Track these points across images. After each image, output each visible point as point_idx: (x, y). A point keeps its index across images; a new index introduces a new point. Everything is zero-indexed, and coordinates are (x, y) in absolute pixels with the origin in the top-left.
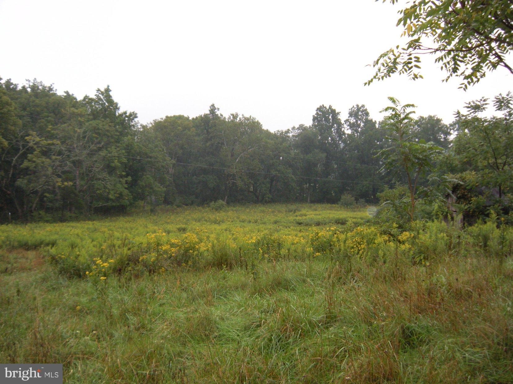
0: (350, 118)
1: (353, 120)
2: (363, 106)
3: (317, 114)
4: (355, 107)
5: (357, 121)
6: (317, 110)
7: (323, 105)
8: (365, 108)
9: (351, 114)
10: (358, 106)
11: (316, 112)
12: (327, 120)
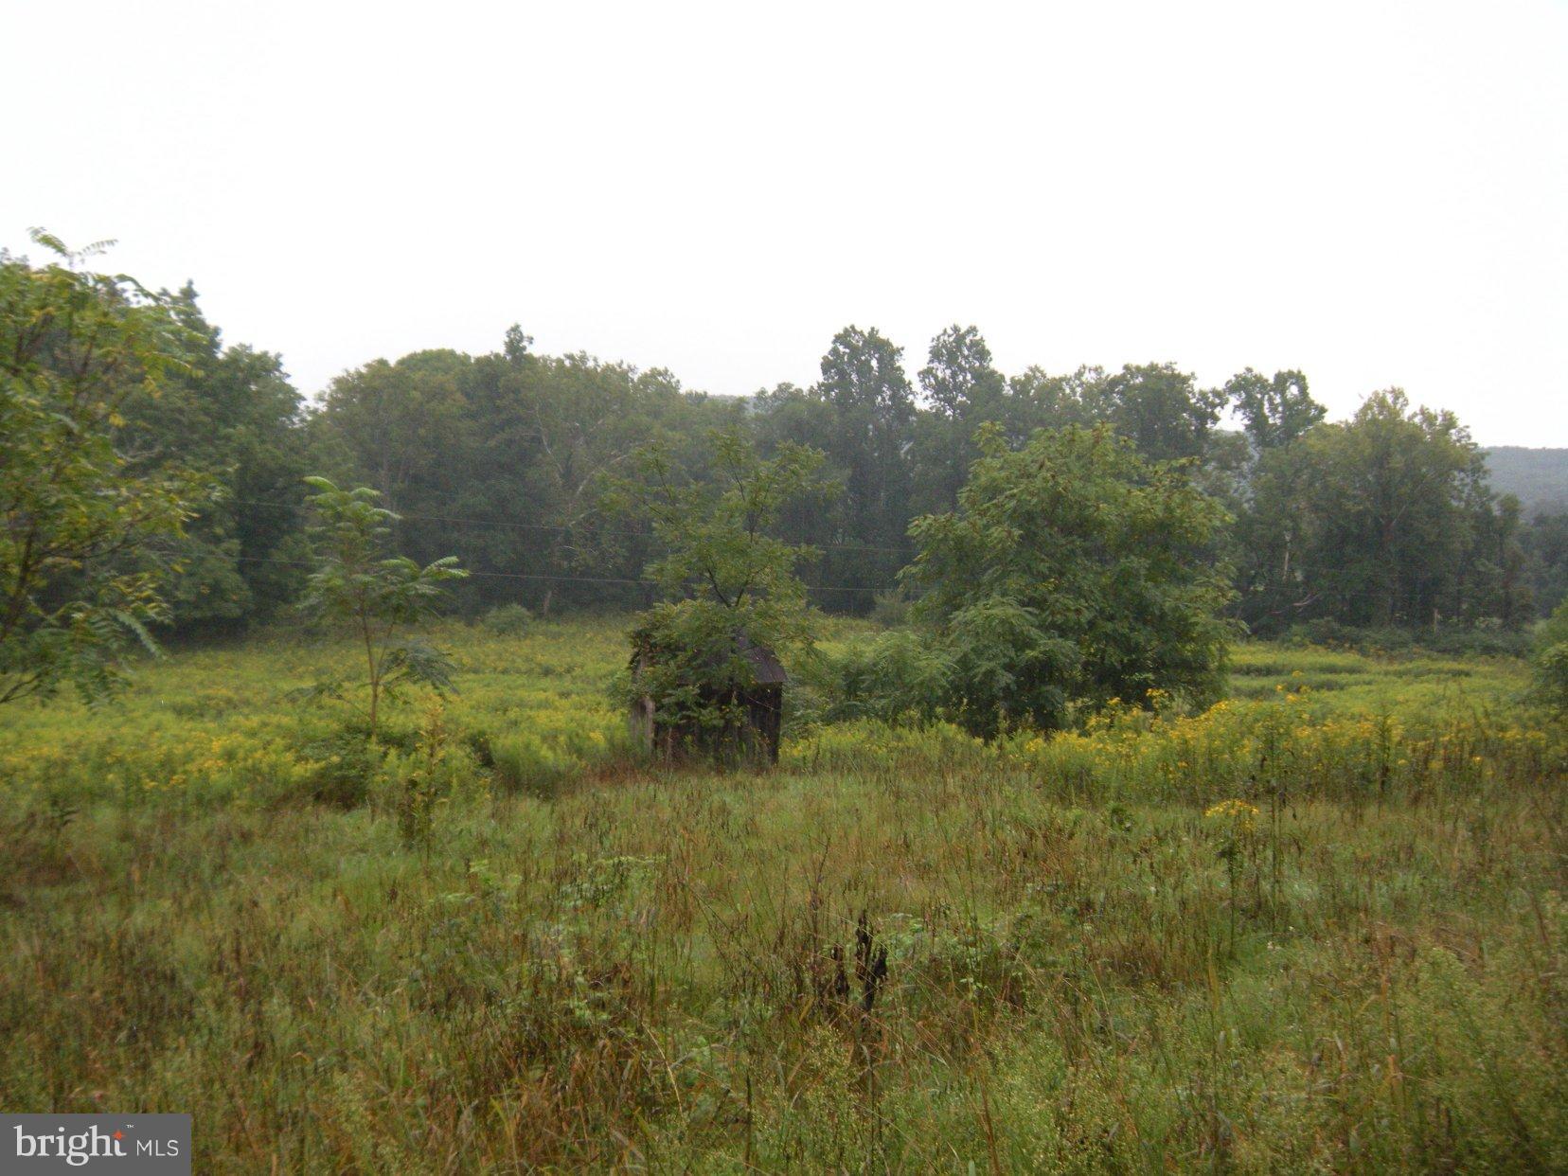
0: (935, 365)
1: (942, 372)
2: (973, 330)
3: (835, 351)
4: (950, 332)
5: (954, 375)
6: (834, 342)
7: (853, 327)
8: (978, 338)
9: (936, 354)
10: (956, 329)
11: (830, 346)
12: (864, 369)
